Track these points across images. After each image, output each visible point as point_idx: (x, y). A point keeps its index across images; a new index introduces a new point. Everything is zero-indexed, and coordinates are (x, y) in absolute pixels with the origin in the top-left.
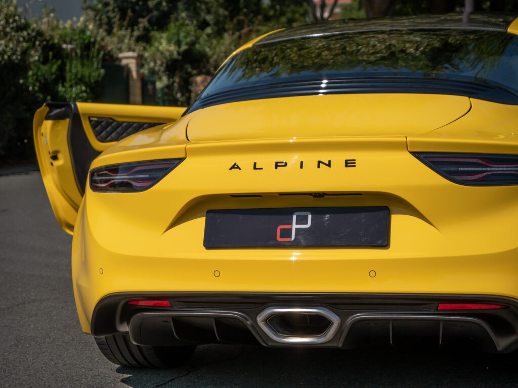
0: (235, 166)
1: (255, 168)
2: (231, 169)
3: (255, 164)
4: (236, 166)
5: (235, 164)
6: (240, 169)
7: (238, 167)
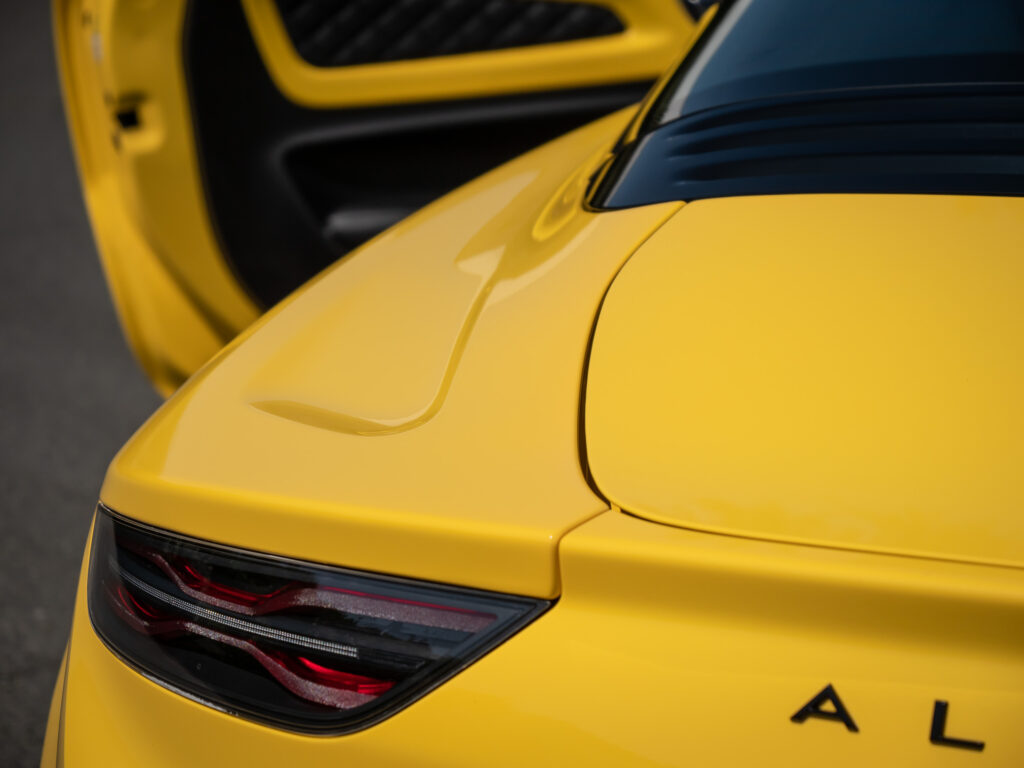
0: (825, 706)
1: (937, 735)
2: (799, 717)
3: (941, 710)
4: (828, 706)
5: (828, 693)
6: (852, 726)
7: (842, 716)
